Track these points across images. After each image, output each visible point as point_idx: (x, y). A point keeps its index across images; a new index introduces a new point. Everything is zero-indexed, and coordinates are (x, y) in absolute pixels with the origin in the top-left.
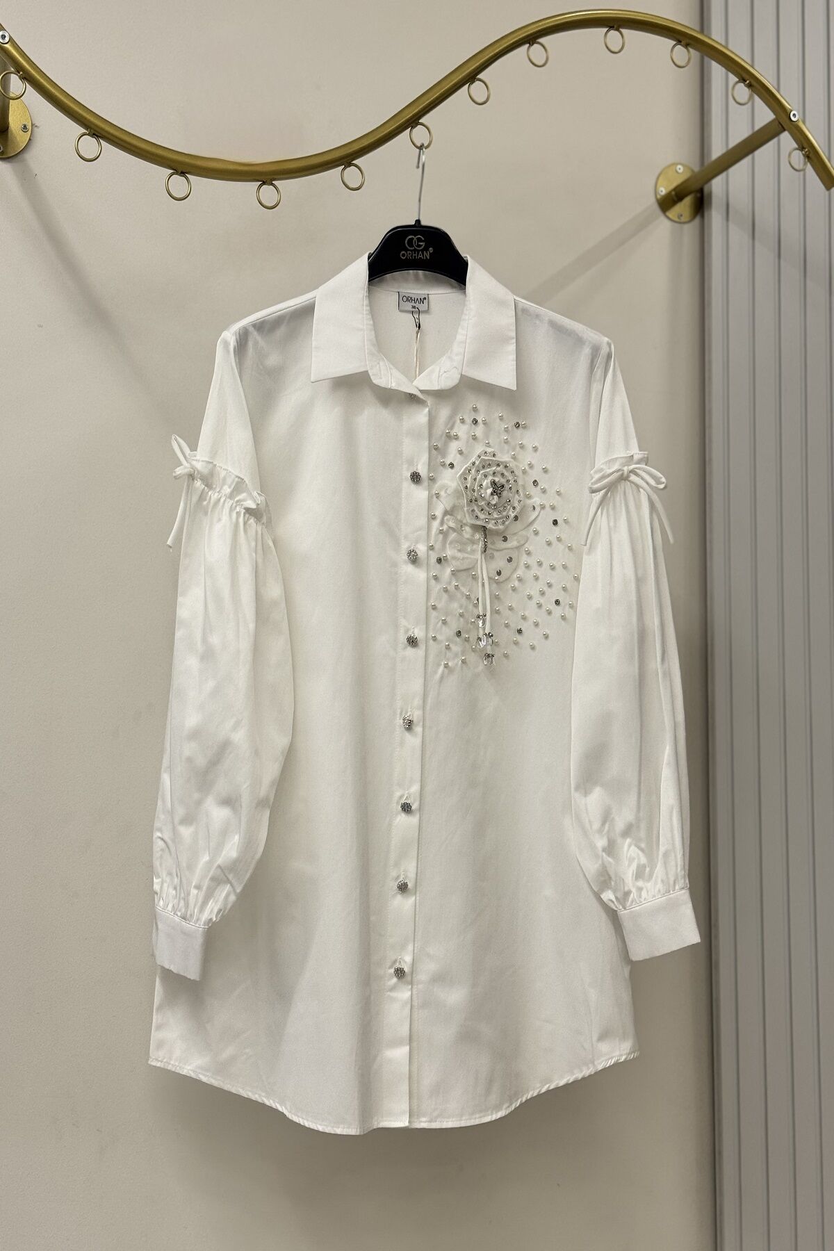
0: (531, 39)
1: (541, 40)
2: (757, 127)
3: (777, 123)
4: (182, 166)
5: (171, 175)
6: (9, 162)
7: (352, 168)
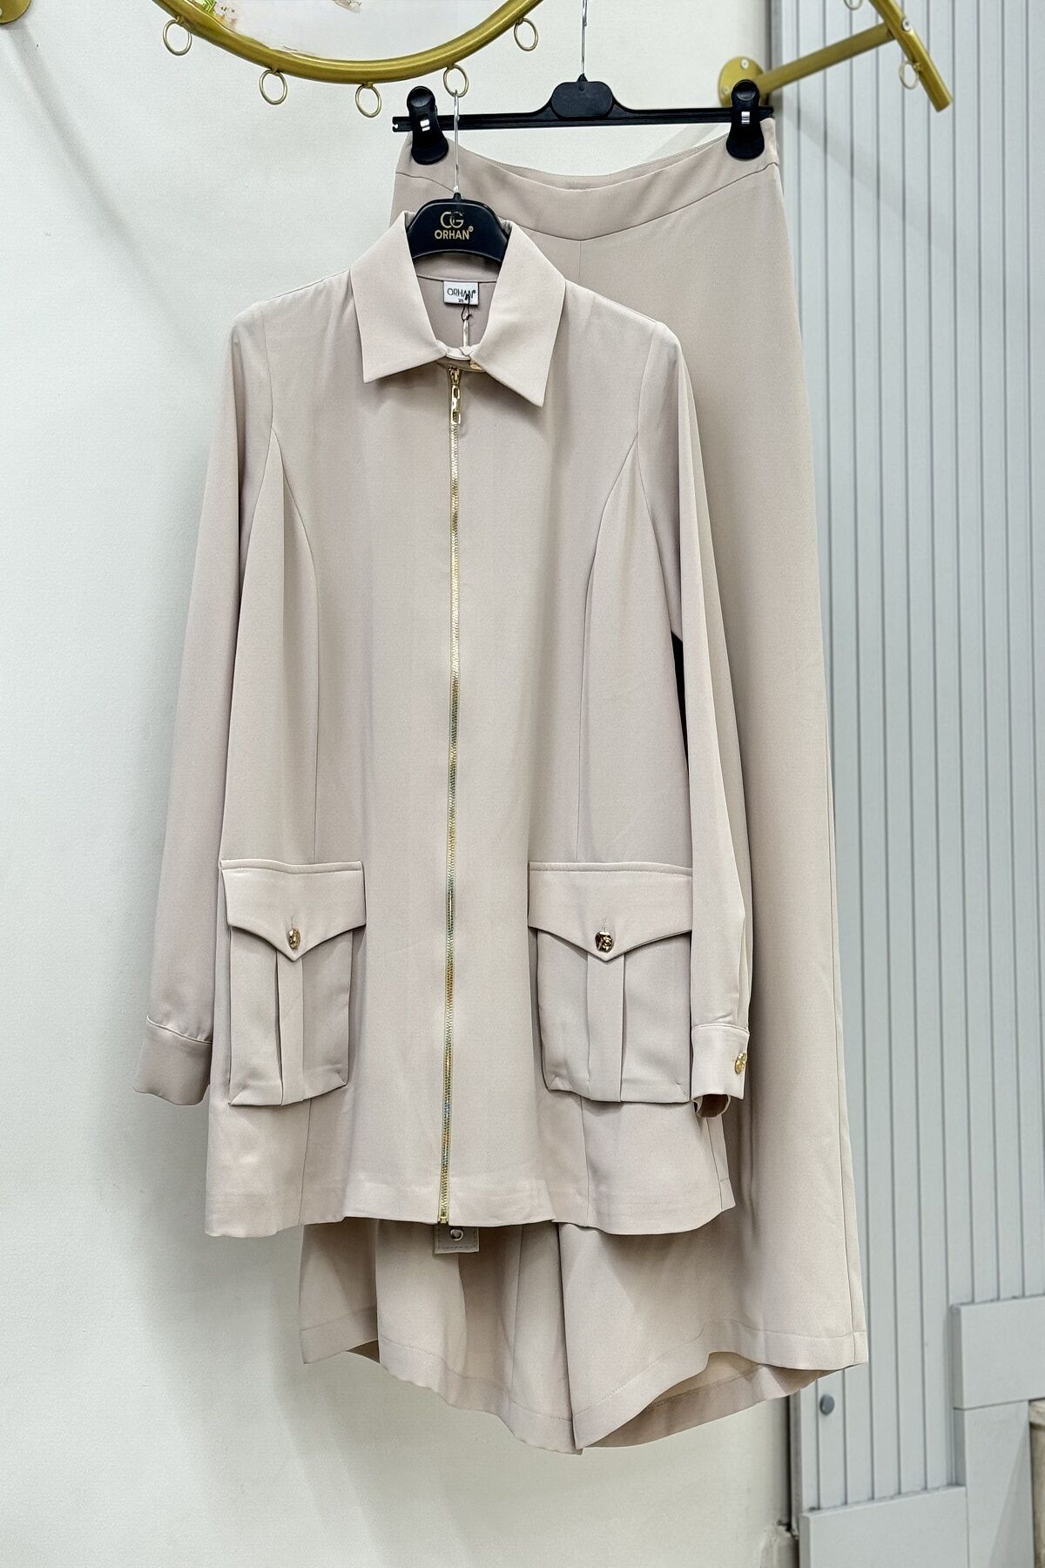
2: (856, 31)
3: (885, 30)
4: (278, 65)
5: (266, 73)
6: (7, 29)
7: (455, 69)
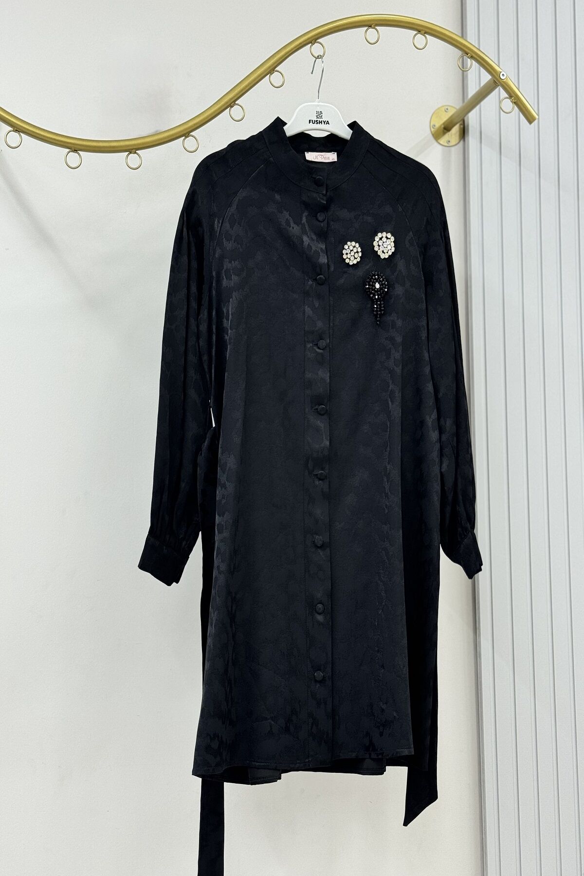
0: (313, 40)
1: (318, 41)
3: (494, 82)
4: (75, 147)
5: (68, 152)
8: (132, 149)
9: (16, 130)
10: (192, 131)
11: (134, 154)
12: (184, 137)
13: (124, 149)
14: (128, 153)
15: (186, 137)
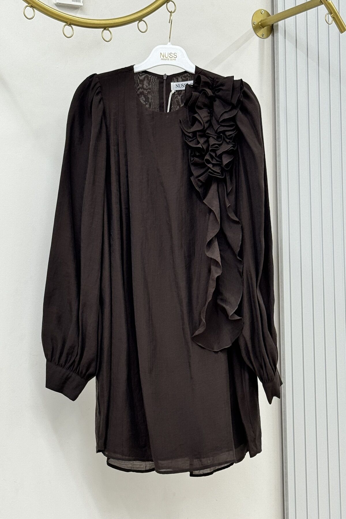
4: (70, 23)
5: (65, 25)
7: (142, 21)
8: (106, 27)
9: (32, 6)
10: (143, 18)
11: (107, 30)
12: (138, 21)
13: (102, 26)
14: (103, 29)
15: (139, 22)
